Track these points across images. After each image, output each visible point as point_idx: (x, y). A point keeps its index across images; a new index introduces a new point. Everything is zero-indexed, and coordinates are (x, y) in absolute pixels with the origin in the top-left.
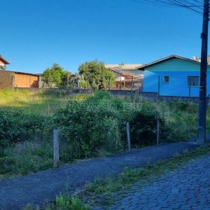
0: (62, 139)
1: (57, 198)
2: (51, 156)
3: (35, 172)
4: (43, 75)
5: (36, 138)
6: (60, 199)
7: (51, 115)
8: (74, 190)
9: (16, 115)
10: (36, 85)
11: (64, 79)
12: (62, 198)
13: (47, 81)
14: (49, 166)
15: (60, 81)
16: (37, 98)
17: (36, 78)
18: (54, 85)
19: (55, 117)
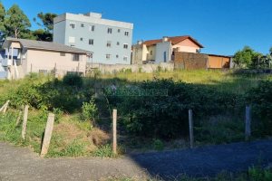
0: (254, 116)
1: (250, 169)
2: (243, 131)
3: (228, 143)
4: (234, 57)
5: (228, 113)
6: (253, 170)
7: (243, 93)
8: (267, 164)
9: (211, 92)
10: (227, 66)
11: (255, 59)
12: (254, 170)
13: (237, 62)
14: (242, 139)
15: (251, 62)
16: (228, 78)
17: (227, 60)
18: (244, 66)
19: (247, 95)
